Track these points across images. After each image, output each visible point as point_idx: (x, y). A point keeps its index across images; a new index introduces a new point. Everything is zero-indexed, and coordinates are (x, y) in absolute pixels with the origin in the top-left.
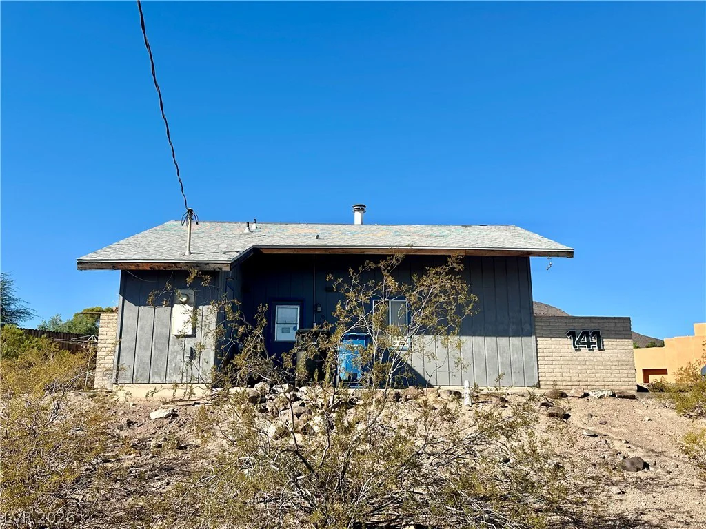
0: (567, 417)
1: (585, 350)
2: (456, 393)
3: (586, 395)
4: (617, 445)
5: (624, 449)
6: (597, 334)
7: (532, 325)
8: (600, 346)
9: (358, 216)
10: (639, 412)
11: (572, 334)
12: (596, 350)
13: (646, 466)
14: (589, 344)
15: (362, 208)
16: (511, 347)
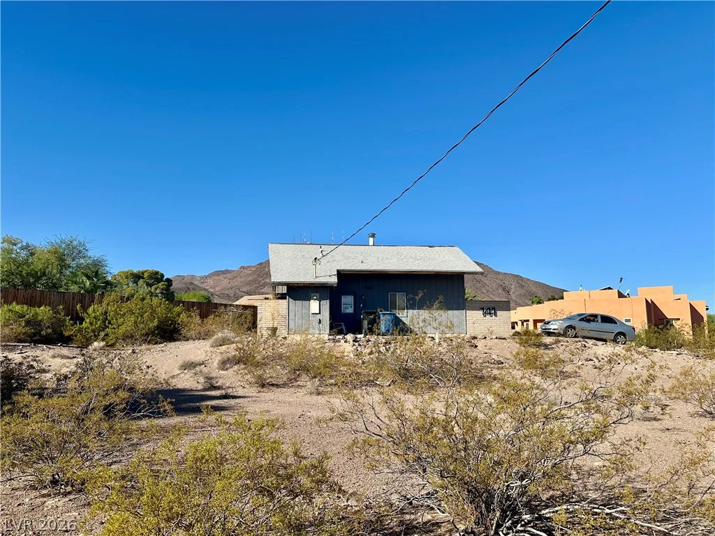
0: (476, 346)
1: (488, 316)
2: (432, 338)
3: (485, 338)
4: (494, 356)
5: (496, 358)
6: (494, 309)
7: (464, 305)
8: (495, 314)
9: (371, 240)
10: (505, 345)
11: (483, 309)
12: (494, 316)
13: (502, 363)
14: (490, 314)
15: (373, 236)
16: (454, 315)
